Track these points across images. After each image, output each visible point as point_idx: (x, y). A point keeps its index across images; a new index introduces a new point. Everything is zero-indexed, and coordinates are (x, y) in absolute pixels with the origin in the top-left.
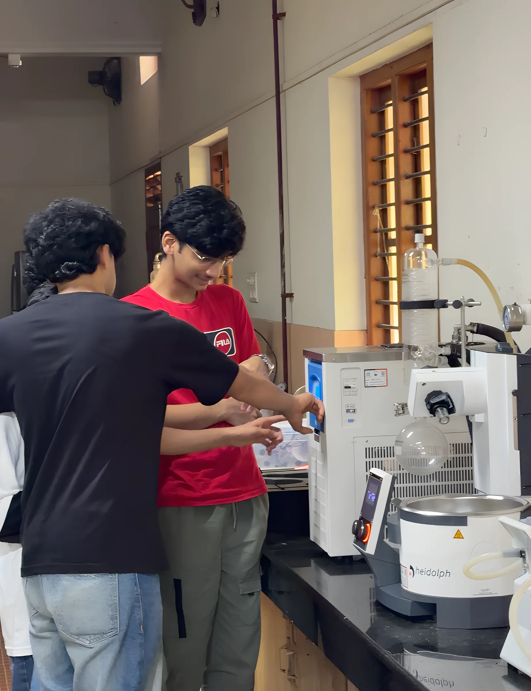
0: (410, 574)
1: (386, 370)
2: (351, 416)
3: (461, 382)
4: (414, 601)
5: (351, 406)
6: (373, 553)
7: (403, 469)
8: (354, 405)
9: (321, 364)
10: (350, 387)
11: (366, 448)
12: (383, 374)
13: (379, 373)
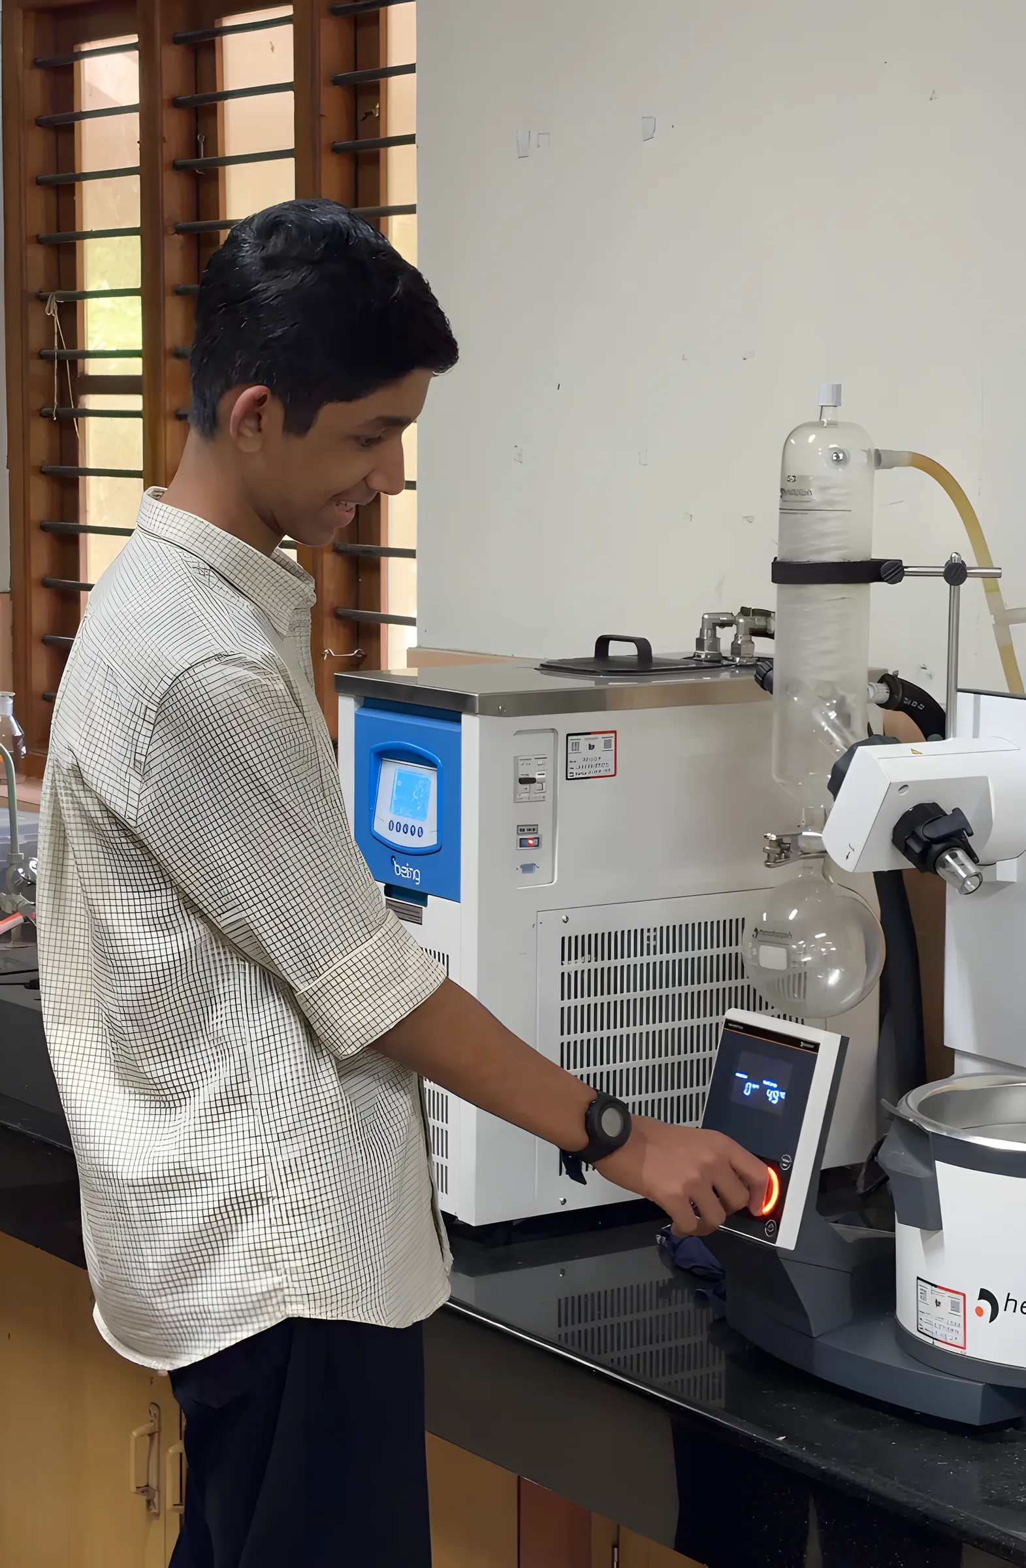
0: (979, 1312)
1: (613, 735)
2: (528, 856)
3: (984, 781)
4: (990, 1384)
5: (529, 830)
6: (792, 1247)
7: (773, 1008)
8: (535, 827)
9: (459, 721)
10: (533, 781)
11: (563, 939)
12: (607, 744)
13: (599, 741)
